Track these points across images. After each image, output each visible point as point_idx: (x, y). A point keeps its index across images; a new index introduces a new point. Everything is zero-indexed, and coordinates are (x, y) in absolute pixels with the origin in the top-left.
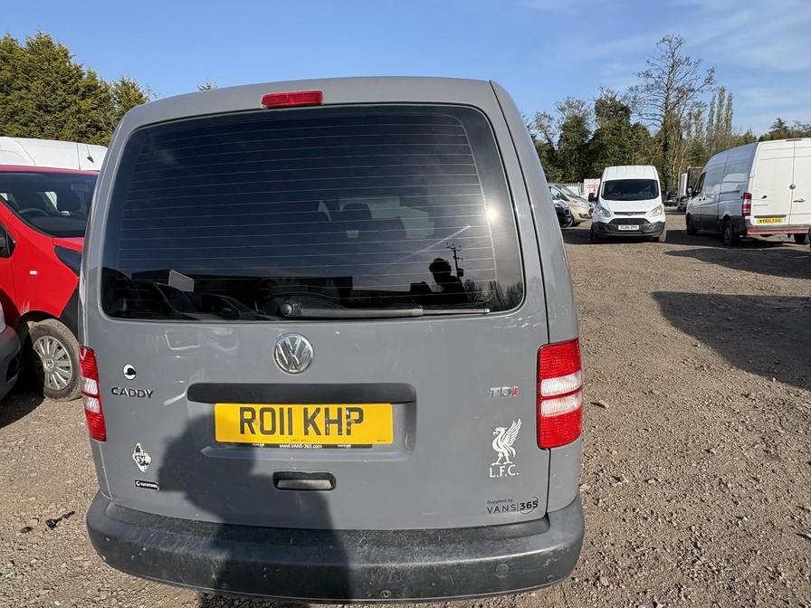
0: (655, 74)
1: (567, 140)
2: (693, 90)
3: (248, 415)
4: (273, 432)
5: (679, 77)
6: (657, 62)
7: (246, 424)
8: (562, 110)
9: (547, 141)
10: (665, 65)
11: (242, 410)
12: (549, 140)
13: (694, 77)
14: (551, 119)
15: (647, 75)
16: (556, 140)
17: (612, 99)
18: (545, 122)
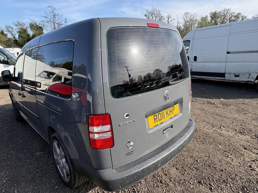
0: (49, 17)
1: (22, 37)
2: (62, 24)
3: (155, 117)
4: (161, 120)
5: (57, 20)
6: (48, 13)
7: (155, 120)
8: (16, 25)
9: (13, 37)
10: (52, 15)
11: (154, 116)
12: (14, 36)
13: (61, 20)
14: (12, 28)
15: (46, 17)
16: (17, 36)
17: (36, 24)
18: (10, 29)
